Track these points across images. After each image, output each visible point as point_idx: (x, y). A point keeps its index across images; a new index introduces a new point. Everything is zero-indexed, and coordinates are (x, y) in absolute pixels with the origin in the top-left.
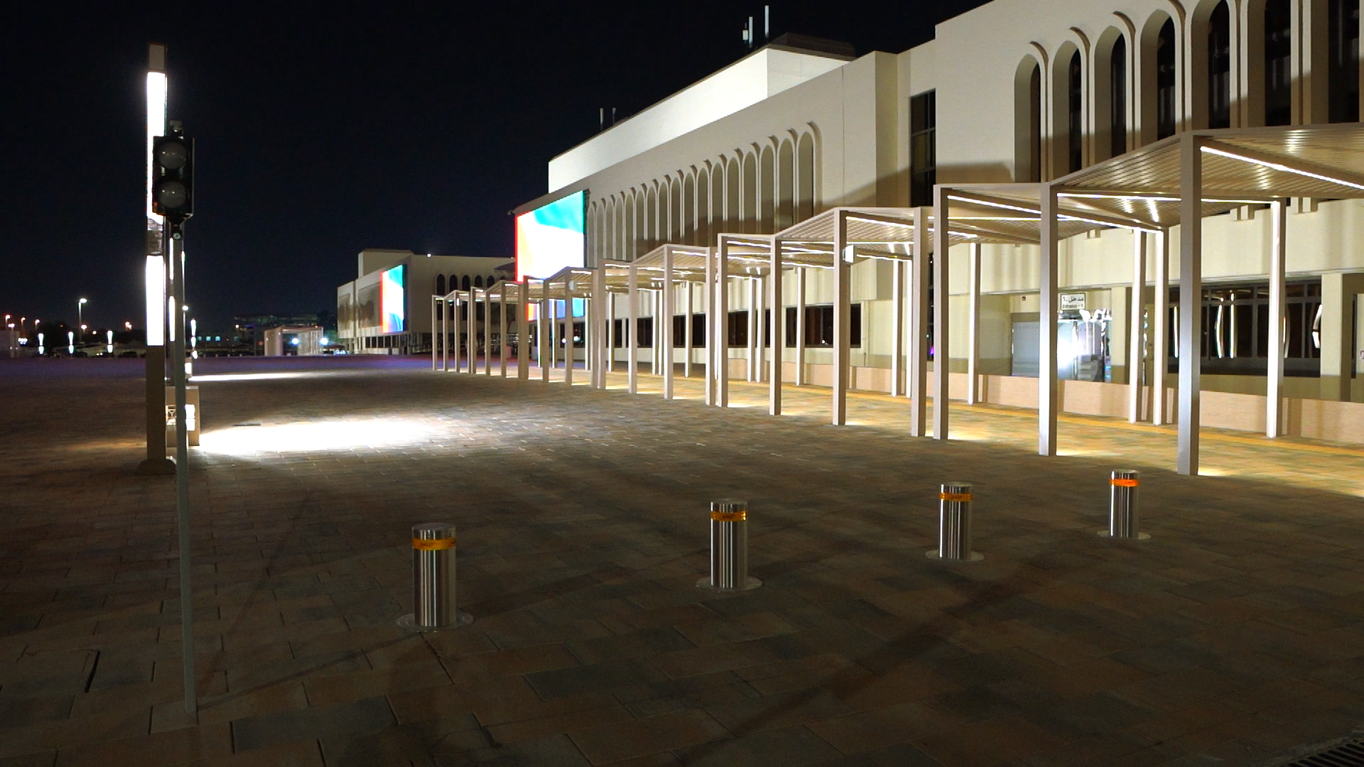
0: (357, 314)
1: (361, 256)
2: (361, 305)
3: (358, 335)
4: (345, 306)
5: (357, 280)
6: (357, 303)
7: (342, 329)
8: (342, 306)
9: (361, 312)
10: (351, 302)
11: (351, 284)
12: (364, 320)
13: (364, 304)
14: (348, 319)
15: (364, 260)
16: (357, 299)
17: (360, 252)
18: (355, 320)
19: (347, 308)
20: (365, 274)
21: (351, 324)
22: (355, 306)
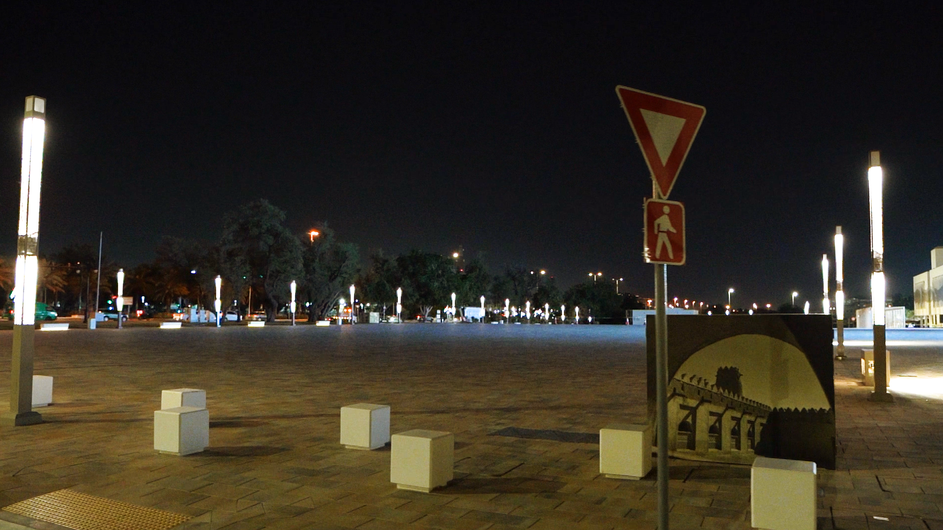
0: (931, 298)
1: (933, 253)
2: (936, 290)
3: (933, 313)
4: (921, 291)
5: (930, 271)
6: (932, 288)
7: (918, 308)
8: (917, 291)
9: (935, 296)
10: (926, 288)
11: (925, 274)
12: (938, 301)
13: (938, 288)
14: (923, 300)
15: (936, 255)
16: (931, 285)
17: (933, 249)
18: (929, 301)
19: (923, 292)
20: (938, 266)
21: (926, 304)
22: (929, 291)
